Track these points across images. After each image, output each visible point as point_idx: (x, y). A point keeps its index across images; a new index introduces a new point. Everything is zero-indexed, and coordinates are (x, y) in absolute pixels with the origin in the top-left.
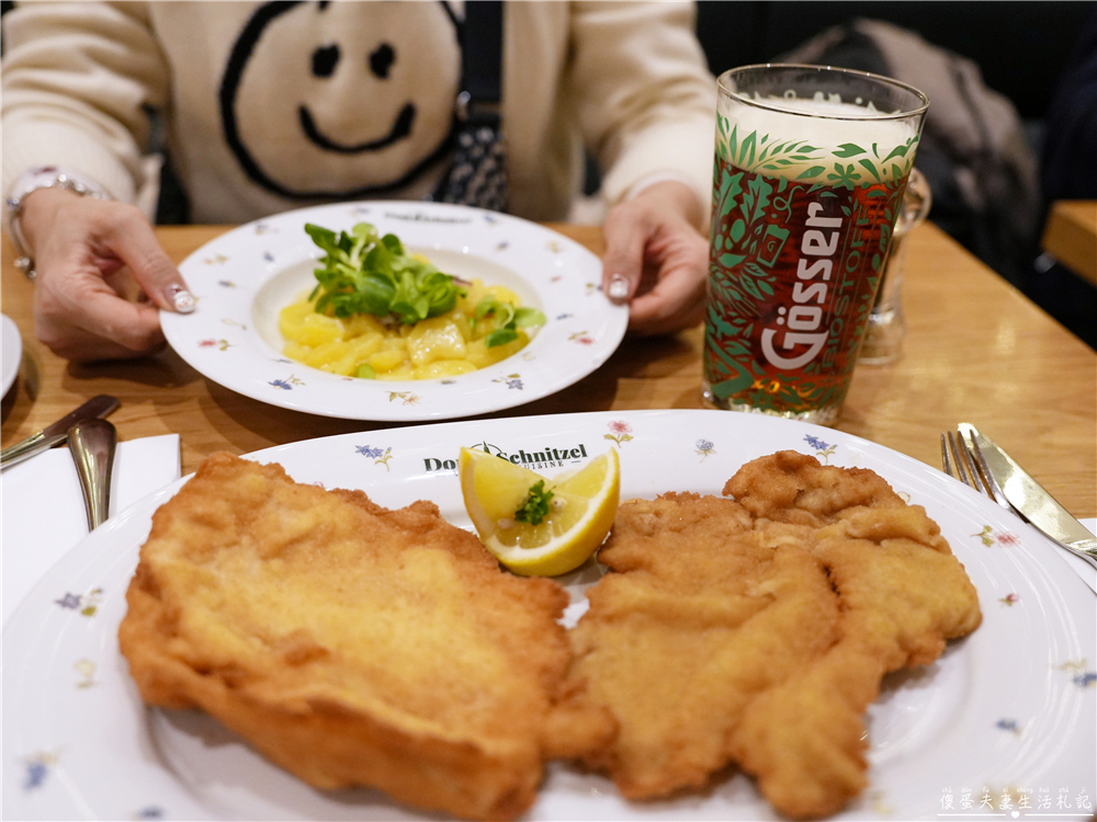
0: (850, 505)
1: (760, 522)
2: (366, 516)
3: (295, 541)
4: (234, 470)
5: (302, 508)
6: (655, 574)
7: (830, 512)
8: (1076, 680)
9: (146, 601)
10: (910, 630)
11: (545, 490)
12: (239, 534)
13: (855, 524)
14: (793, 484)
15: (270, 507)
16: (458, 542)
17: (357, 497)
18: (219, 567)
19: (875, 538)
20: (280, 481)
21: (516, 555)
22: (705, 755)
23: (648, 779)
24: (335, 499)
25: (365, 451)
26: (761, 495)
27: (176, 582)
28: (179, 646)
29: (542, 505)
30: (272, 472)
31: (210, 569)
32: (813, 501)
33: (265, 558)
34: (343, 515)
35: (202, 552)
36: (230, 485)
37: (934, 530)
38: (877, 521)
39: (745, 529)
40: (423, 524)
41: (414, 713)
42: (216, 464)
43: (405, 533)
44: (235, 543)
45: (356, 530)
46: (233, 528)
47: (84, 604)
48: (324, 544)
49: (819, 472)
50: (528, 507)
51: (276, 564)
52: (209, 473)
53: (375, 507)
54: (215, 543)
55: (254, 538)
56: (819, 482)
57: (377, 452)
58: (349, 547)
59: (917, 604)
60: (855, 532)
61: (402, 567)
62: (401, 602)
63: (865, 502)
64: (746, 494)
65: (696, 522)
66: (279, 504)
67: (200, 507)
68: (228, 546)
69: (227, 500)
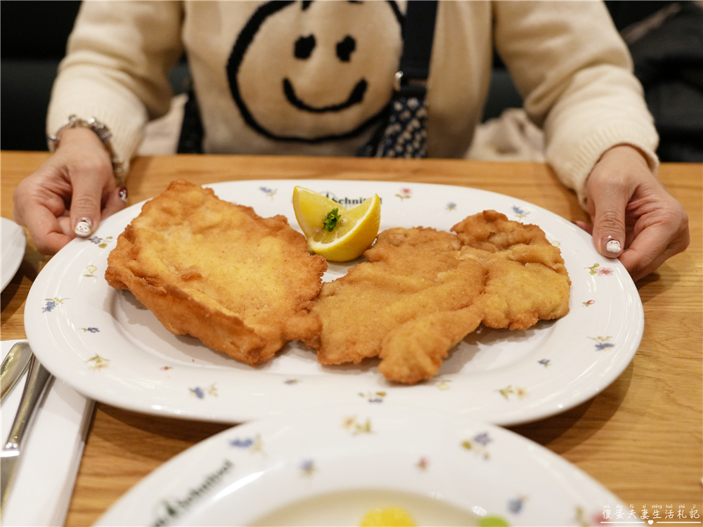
0: (518, 243)
1: (464, 247)
2: (249, 219)
3: (211, 227)
4: (185, 188)
5: (218, 211)
6: (387, 264)
7: (506, 246)
8: (597, 346)
9: (126, 242)
10: (514, 309)
11: (339, 213)
12: (183, 219)
13: (514, 253)
14: (489, 228)
15: (202, 209)
16: (294, 237)
17: (249, 210)
18: (169, 234)
19: (523, 262)
20: (210, 197)
21: (317, 246)
22: (365, 350)
23: (333, 356)
24: (235, 209)
25: (264, 189)
26: (469, 233)
27: (142, 237)
28: (133, 264)
29: (335, 220)
30: (207, 192)
31: (165, 235)
32: (498, 239)
33: (194, 233)
34: (237, 217)
35: (162, 226)
36: (183, 195)
37: (558, 260)
38: (525, 252)
39: (454, 249)
40: (278, 226)
41: (230, 309)
42: (177, 184)
43: (267, 230)
44: (180, 224)
45: (242, 225)
46: (180, 216)
47: (102, 242)
48: (225, 230)
49: (505, 223)
50: (327, 222)
51: (199, 237)
52: (173, 188)
53: (256, 215)
54: (170, 223)
55: (191, 223)
56: (503, 229)
57: (270, 191)
58: (236, 233)
59: (527, 296)
60: (512, 257)
61: (259, 245)
62: (250, 261)
63: (527, 242)
64: (462, 232)
65: (426, 242)
66: (207, 208)
67: (166, 204)
68: (177, 224)
69: (180, 202)
